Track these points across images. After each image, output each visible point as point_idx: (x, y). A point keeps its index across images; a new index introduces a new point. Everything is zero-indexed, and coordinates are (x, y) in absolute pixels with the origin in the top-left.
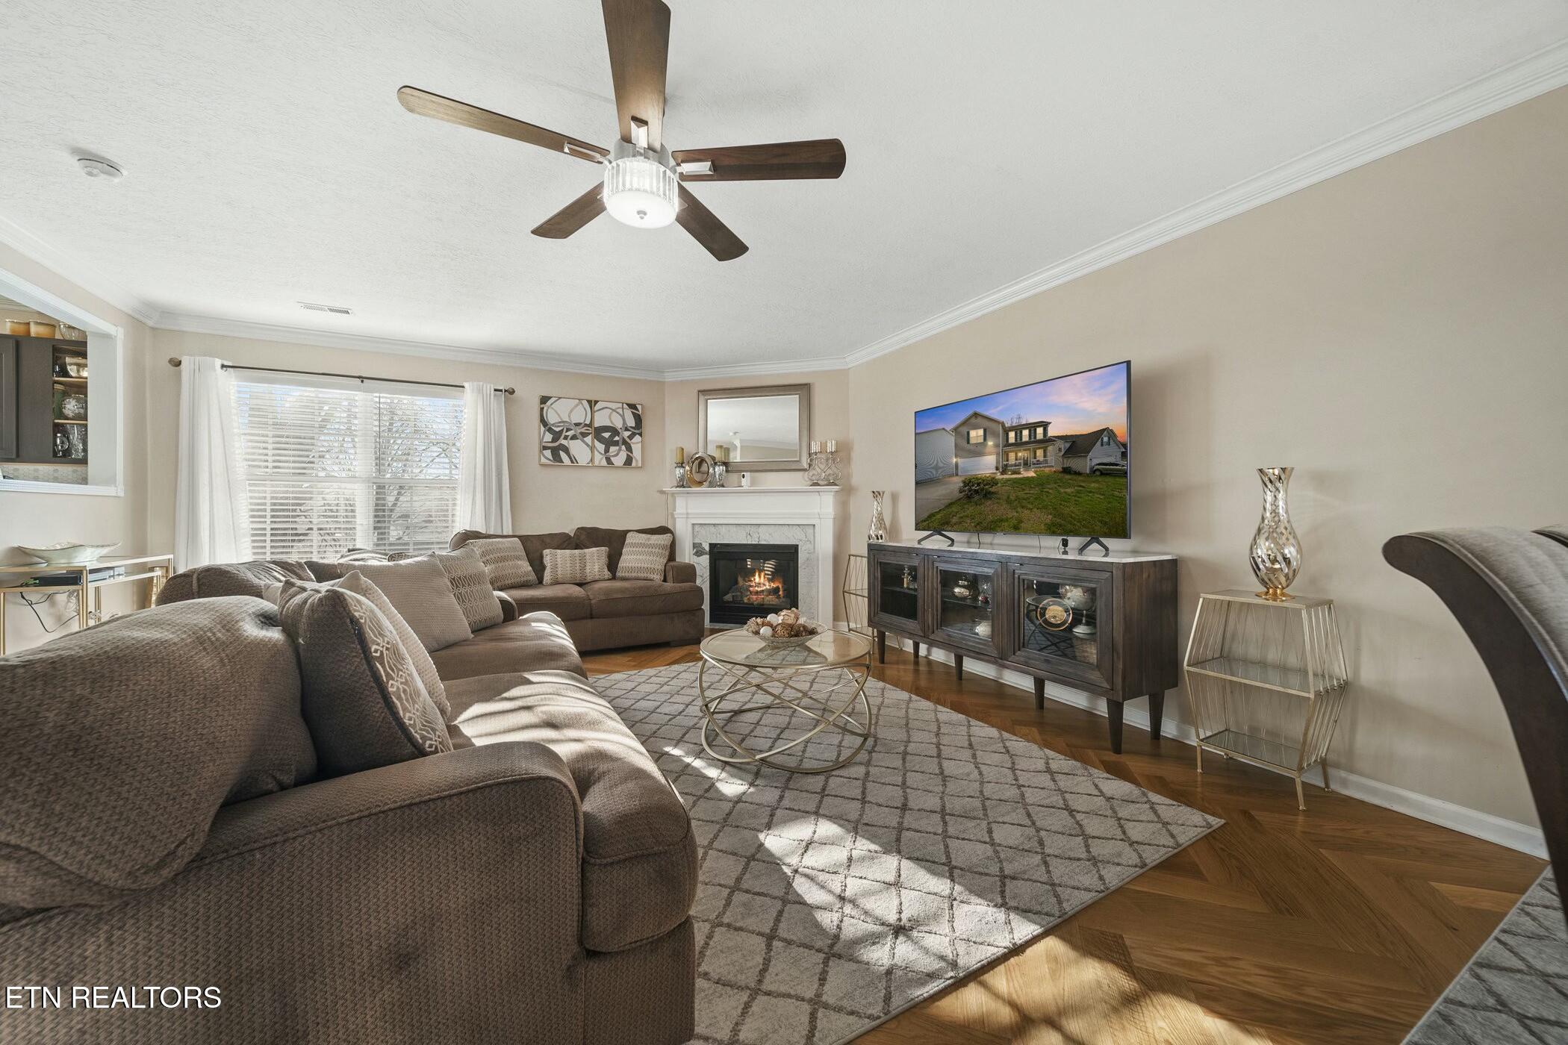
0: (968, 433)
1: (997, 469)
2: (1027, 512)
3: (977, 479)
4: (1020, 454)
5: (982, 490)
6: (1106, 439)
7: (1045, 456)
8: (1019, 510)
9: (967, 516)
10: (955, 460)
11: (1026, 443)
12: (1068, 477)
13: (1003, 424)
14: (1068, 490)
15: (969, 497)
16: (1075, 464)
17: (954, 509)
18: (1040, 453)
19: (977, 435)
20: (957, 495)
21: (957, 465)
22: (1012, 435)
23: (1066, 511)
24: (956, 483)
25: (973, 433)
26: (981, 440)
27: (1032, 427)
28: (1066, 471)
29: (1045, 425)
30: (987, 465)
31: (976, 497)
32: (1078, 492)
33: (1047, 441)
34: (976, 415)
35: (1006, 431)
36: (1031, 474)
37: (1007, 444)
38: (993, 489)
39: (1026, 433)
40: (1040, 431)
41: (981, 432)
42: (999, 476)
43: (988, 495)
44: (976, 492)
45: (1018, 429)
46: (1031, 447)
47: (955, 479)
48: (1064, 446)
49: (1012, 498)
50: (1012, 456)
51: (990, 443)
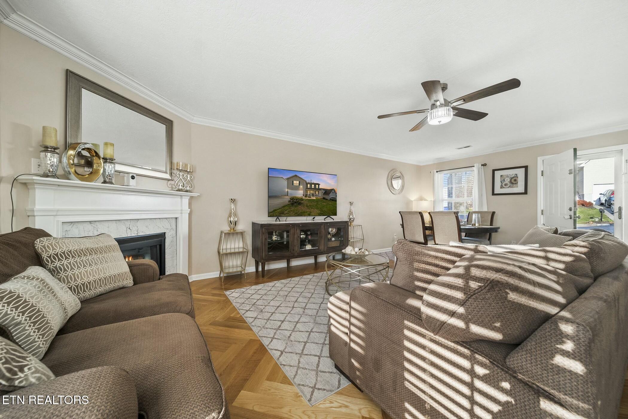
0: (293, 181)
1: (303, 195)
2: (313, 210)
3: (296, 198)
4: (311, 192)
5: (298, 202)
6: (333, 192)
7: (318, 193)
8: (310, 209)
9: (291, 211)
10: (287, 190)
11: (313, 189)
12: (324, 200)
13: (306, 181)
14: (325, 204)
15: (292, 204)
16: (326, 197)
17: (286, 208)
18: (317, 192)
19: (296, 183)
20: (287, 203)
21: (288, 192)
22: (309, 185)
23: (324, 209)
24: (287, 199)
25: (295, 182)
26: (298, 185)
27: (315, 184)
28: (324, 198)
29: (319, 185)
30: (300, 194)
31: (295, 204)
32: (327, 205)
33: (319, 189)
34: (296, 176)
35: (307, 184)
36: (314, 198)
37: (307, 188)
38: (302, 202)
39: (313, 185)
40: (317, 186)
41: (298, 182)
42: (304, 198)
43: (300, 204)
44: (296, 202)
45: (311, 184)
46: (315, 190)
47: (287, 197)
48: (323, 192)
49: (308, 205)
50: (309, 192)
51: (301, 187)
